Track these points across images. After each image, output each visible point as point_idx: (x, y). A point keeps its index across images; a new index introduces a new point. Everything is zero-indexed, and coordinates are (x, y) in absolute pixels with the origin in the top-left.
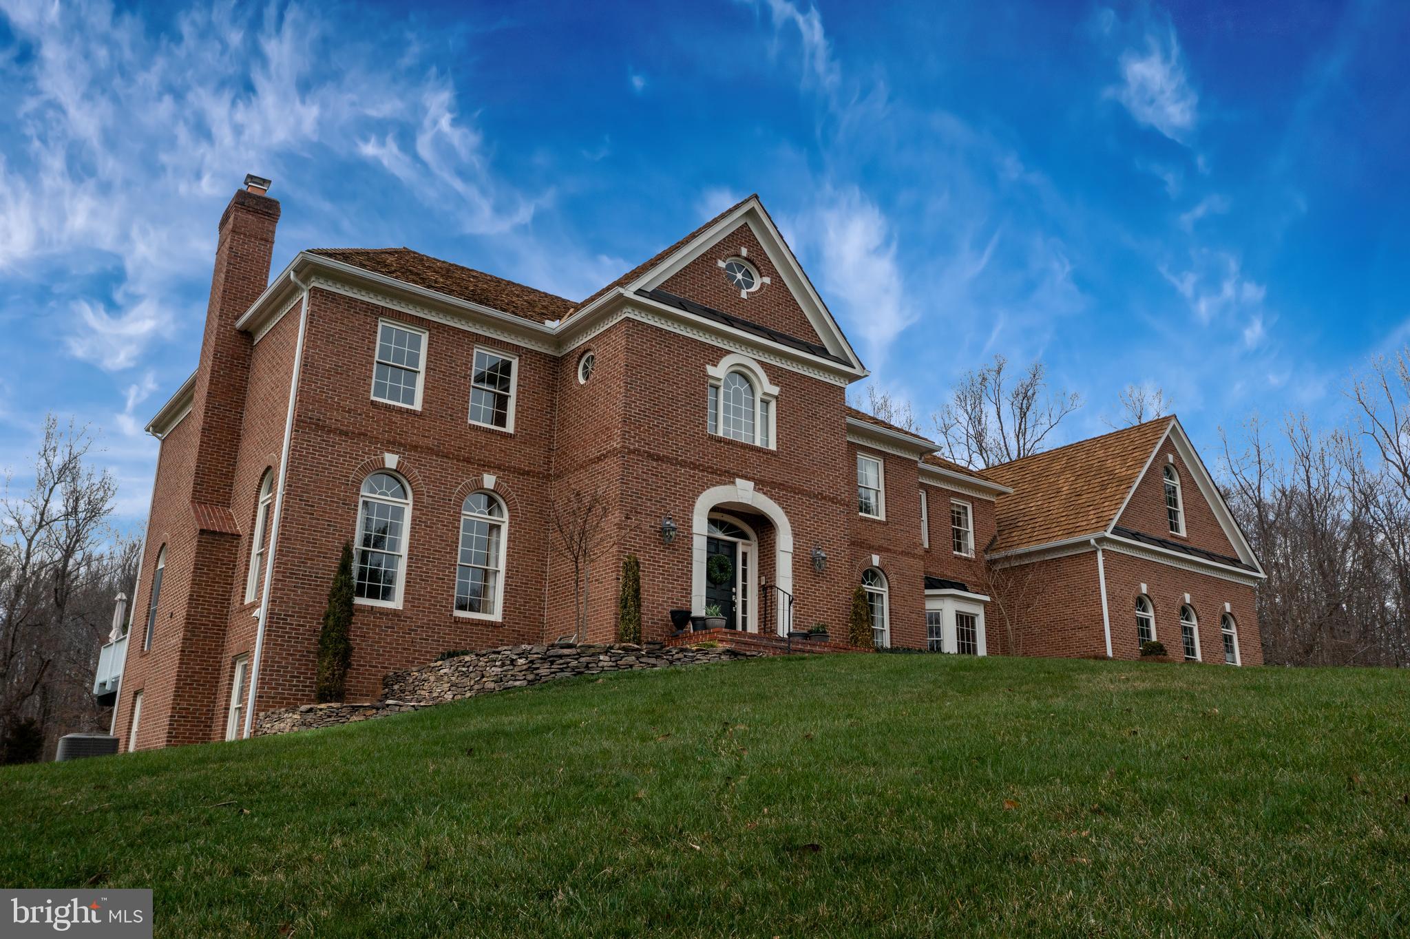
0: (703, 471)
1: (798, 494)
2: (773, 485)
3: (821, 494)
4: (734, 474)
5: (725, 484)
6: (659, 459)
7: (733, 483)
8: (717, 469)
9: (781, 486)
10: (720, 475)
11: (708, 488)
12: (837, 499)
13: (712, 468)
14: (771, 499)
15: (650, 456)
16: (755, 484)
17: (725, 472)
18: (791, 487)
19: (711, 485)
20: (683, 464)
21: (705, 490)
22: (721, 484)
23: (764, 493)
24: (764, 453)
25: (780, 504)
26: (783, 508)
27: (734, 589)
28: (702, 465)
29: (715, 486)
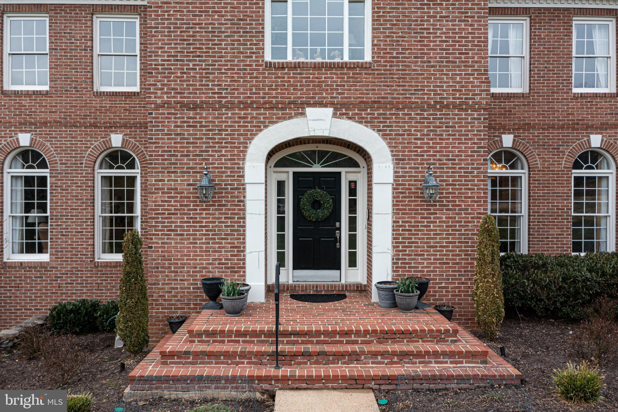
0: (258, 108)
1: (403, 109)
2: (363, 105)
3: (441, 103)
4: (302, 103)
5: (290, 118)
6: (195, 107)
7: (303, 114)
8: (278, 103)
9: (376, 104)
10: (282, 109)
11: (266, 127)
12: (467, 104)
13: (271, 102)
14: (361, 122)
15: (184, 105)
16: (336, 109)
17: (290, 103)
18: (391, 103)
19: (269, 122)
20: (231, 106)
21: (261, 130)
22: (285, 119)
23: (350, 118)
24: (349, 68)
25: (373, 127)
26: (379, 131)
27: (338, 224)
28: (255, 102)
29: (276, 122)
